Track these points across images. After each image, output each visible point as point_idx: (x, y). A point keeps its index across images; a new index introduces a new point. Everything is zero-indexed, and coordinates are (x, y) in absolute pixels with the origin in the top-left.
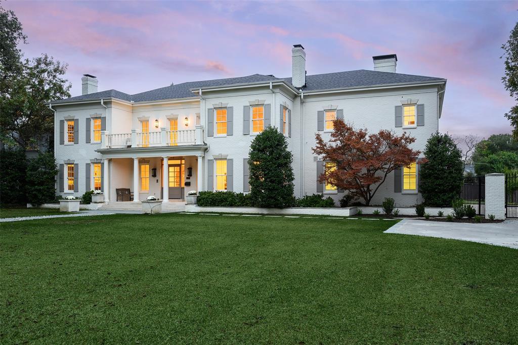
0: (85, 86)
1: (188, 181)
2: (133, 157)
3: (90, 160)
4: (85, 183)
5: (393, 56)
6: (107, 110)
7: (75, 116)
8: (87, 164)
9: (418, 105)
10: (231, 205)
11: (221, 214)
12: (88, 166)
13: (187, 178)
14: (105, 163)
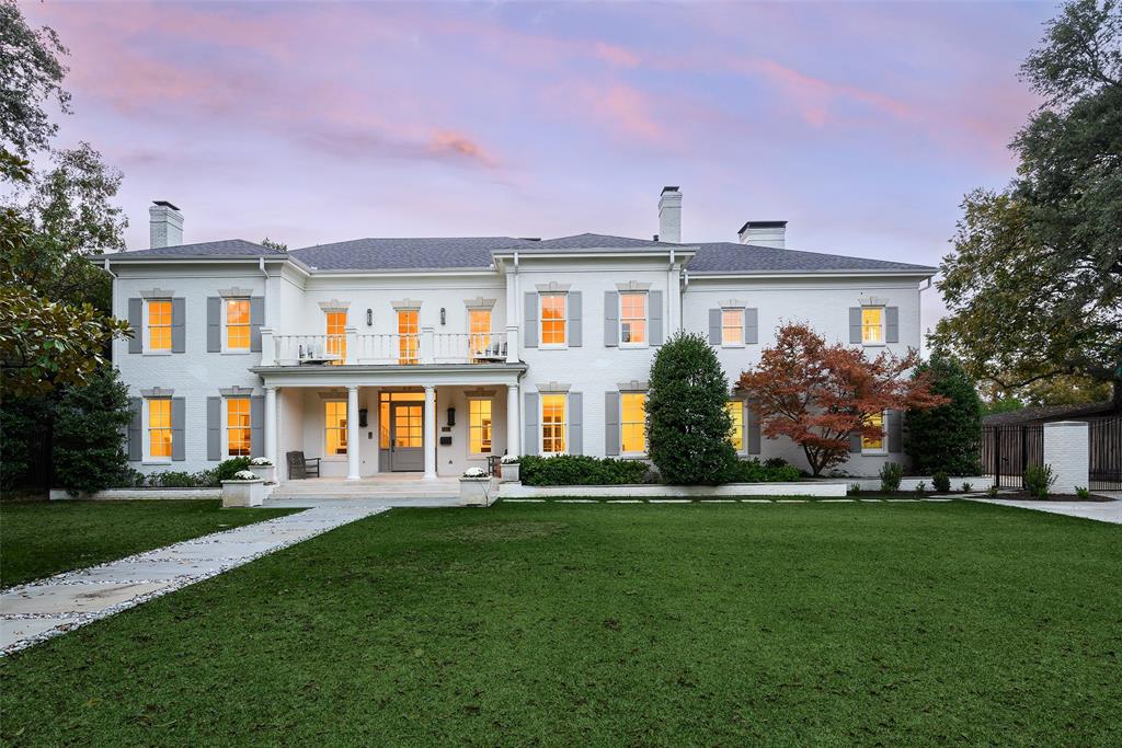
0: (159, 228)
1: (446, 434)
2: (347, 386)
3: (221, 390)
4: (205, 442)
5: (781, 224)
6: (268, 281)
7: (173, 292)
8: (210, 399)
9: (890, 308)
10: (604, 482)
11: (603, 499)
12: (213, 404)
13: (444, 429)
14: (271, 397)
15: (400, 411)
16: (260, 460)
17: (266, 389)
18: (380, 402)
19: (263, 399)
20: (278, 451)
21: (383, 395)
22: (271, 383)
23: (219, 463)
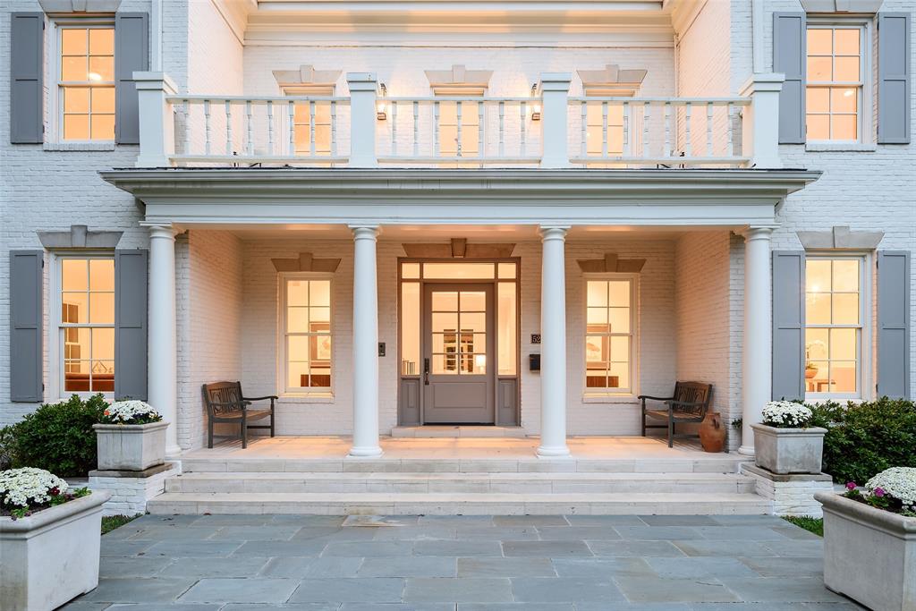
3: (42, 235)
8: (16, 256)
14: (163, 249)
15: (440, 299)
16: (127, 408)
17: (149, 231)
18: (401, 281)
19: (142, 257)
20: (180, 382)
21: (405, 266)
22: (163, 215)
23: (38, 406)
